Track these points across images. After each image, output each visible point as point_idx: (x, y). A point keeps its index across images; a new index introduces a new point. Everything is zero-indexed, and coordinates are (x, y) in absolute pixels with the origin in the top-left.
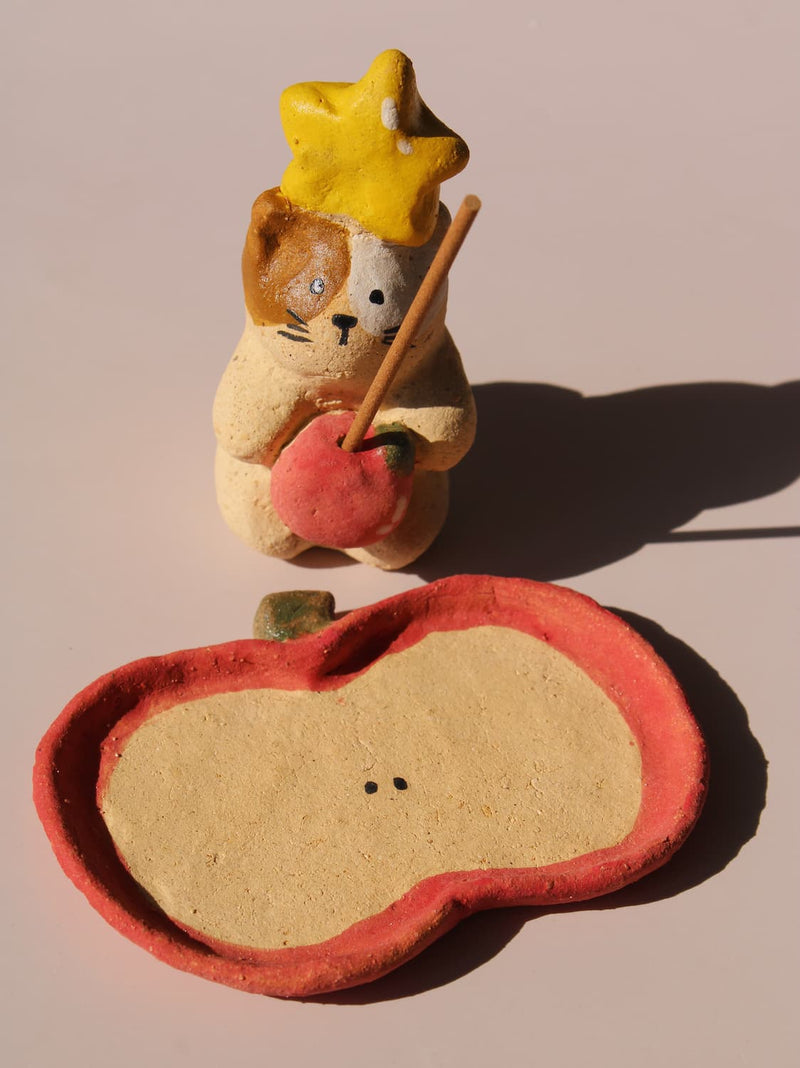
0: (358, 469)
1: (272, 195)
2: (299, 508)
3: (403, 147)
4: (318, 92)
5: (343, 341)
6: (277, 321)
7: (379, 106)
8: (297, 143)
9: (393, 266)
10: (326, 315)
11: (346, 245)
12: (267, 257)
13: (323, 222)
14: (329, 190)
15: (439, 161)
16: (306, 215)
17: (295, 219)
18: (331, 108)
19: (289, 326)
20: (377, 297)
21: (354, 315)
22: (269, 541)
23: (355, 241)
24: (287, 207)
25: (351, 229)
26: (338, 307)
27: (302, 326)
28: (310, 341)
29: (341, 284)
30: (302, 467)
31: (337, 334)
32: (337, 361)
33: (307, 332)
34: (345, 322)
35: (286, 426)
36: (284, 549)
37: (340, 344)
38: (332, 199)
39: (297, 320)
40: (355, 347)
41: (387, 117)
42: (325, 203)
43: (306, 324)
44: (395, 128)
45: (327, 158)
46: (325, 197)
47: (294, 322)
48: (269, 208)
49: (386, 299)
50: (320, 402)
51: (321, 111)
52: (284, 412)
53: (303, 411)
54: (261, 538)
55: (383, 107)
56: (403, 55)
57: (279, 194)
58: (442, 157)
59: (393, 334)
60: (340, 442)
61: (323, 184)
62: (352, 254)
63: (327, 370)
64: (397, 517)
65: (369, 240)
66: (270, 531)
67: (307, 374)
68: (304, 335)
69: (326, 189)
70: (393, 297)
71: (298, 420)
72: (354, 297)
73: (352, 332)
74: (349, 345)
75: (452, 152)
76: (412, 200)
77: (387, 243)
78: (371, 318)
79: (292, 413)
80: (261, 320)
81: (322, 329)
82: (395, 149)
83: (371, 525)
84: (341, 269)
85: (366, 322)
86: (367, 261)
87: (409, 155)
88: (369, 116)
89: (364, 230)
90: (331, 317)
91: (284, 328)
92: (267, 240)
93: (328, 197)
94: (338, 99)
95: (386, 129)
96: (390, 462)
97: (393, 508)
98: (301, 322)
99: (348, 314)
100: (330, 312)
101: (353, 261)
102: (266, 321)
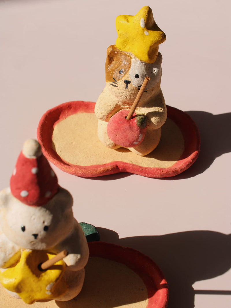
0: (129, 125)
1: (113, 46)
2: (113, 134)
3: (146, 33)
5: (127, 88)
6: (110, 81)
7: (140, 21)
8: (118, 30)
9: (143, 68)
10: (122, 80)
11: (130, 61)
12: (110, 63)
13: (125, 54)
14: (126, 45)
15: (156, 38)
16: (121, 52)
17: (117, 53)
18: (128, 21)
19: (113, 82)
20: (137, 76)
21: (130, 80)
22: (108, 143)
23: (133, 60)
24: (116, 49)
25: (132, 57)
26: (126, 78)
27: (116, 82)
28: (117, 87)
30: (114, 122)
31: (125, 85)
32: (125, 93)
34: (127, 82)
35: (112, 111)
36: (112, 146)
38: (127, 47)
39: (115, 80)
40: (130, 90)
41: (142, 24)
42: (125, 49)
44: (144, 27)
45: (126, 35)
46: (125, 47)
47: (114, 81)
48: (111, 49)
49: (140, 77)
50: (123, 106)
51: (125, 22)
52: (112, 107)
53: (117, 108)
54: (106, 143)
55: (141, 21)
56: (149, 7)
57: (115, 46)
58: (157, 37)
60: (126, 117)
61: (125, 43)
63: (122, 96)
64: (140, 140)
65: (137, 60)
66: (108, 141)
67: (118, 97)
68: (116, 85)
69: (126, 44)
70: (141, 76)
71: (116, 110)
73: (129, 85)
74: (128, 89)
75: (160, 36)
76: (148, 49)
77: (142, 62)
78: (135, 82)
79: (114, 108)
80: (107, 81)
81: (121, 84)
82: (144, 33)
83: (132, 141)
84: (128, 67)
85: (133, 82)
87: (148, 35)
88: (137, 23)
89: (136, 57)
91: (112, 83)
92: (110, 59)
93: (126, 47)
94: (130, 19)
95: (141, 27)
96: (138, 124)
97: (138, 137)
98: (116, 81)
99: (128, 80)
100: (123, 79)
101: (131, 65)
102: (108, 81)
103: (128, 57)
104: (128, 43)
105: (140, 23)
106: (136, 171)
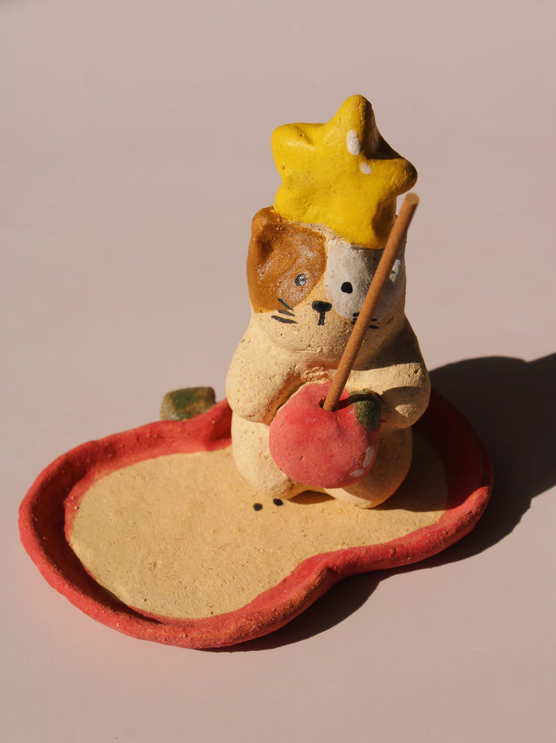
0: (335, 424)
1: (267, 212)
2: (289, 455)
3: (365, 168)
4: (300, 130)
5: (321, 322)
6: (271, 309)
7: (345, 137)
8: (284, 168)
9: (361, 264)
10: (308, 302)
11: (323, 248)
12: (264, 260)
13: (305, 231)
14: (310, 205)
15: (393, 179)
16: (292, 226)
17: (284, 229)
18: (308, 140)
19: (280, 312)
20: (347, 288)
21: (329, 301)
23: (330, 245)
24: (278, 220)
25: (327, 236)
26: (317, 295)
27: (289, 311)
28: (295, 322)
29: (319, 278)
30: (292, 422)
31: (316, 316)
32: (317, 339)
33: (293, 315)
34: (322, 307)
35: (281, 392)
36: (282, 491)
37: (319, 324)
38: (312, 212)
39: (286, 306)
40: (330, 327)
41: (352, 144)
42: (307, 215)
43: (292, 309)
44: (357, 153)
45: (307, 179)
46: (306, 210)
47: (283, 308)
48: (265, 221)
49: (354, 288)
50: (307, 374)
51: (302, 144)
52: (278, 381)
53: (292, 381)
54: (264, 482)
55: (348, 137)
56: (364, 98)
57: (272, 211)
58: (395, 176)
60: (321, 404)
61: (304, 200)
62: (327, 255)
63: (309, 346)
64: (366, 463)
65: (341, 244)
67: (295, 350)
68: (291, 318)
69: (307, 204)
70: (359, 287)
71: (290, 388)
72: (329, 288)
73: (327, 314)
74: (326, 325)
75: (403, 172)
76: (373, 211)
77: (355, 247)
78: (342, 305)
79: (285, 382)
80: (260, 308)
81: (304, 313)
82: (358, 170)
83: (346, 469)
84: (320, 266)
85: (338, 307)
86: (340, 260)
87: (369, 175)
88: (336, 145)
89: (338, 235)
90: (311, 303)
91: (276, 313)
92: (263, 246)
93: (308, 211)
94: (314, 134)
95: (350, 154)
96: (361, 418)
97: (364, 454)
98: (290, 308)
99: (325, 301)
100: (311, 299)
101: (328, 260)
102: (263, 309)
103: (314, 239)
104: (312, 199)
105: (345, 145)
106: (382, 560)
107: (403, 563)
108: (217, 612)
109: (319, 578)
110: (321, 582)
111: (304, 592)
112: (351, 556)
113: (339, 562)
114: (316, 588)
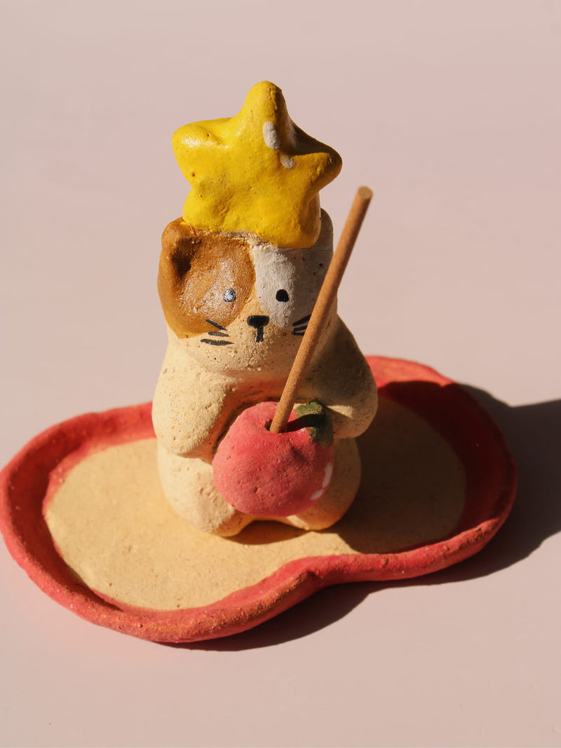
1: (177, 225)
3: (286, 163)
4: (205, 130)
5: (260, 338)
6: (199, 331)
7: (261, 131)
8: (194, 175)
10: (242, 319)
11: (248, 255)
12: (181, 278)
13: (225, 240)
14: (227, 212)
15: (319, 169)
16: (210, 236)
17: (200, 242)
18: (217, 140)
19: (211, 334)
20: (282, 296)
21: (265, 314)
23: (255, 252)
24: (192, 232)
25: (250, 242)
26: (250, 309)
27: (222, 331)
28: (230, 343)
29: (250, 290)
31: (254, 333)
32: (257, 357)
33: (227, 336)
34: (258, 322)
37: (258, 341)
38: (230, 219)
39: (217, 327)
41: (269, 139)
42: (225, 223)
43: (224, 329)
44: (276, 148)
45: (222, 183)
46: (224, 217)
47: (214, 329)
48: (177, 236)
49: (290, 296)
51: (210, 143)
52: (215, 409)
55: (264, 132)
56: (273, 84)
57: (183, 223)
58: (321, 165)
59: (304, 325)
60: (268, 426)
61: (221, 206)
62: (254, 263)
65: (267, 249)
68: (225, 339)
69: (224, 211)
72: (263, 298)
73: (266, 329)
74: (266, 341)
77: (283, 249)
78: (280, 315)
79: (222, 409)
80: (185, 333)
81: (239, 331)
82: (280, 165)
85: (276, 319)
86: (268, 266)
87: (292, 169)
88: (253, 140)
89: (262, 241)
90: (246, 320)
91: (206, 336)
92: (179, 264)
93: (226, 218)
95: (269, 149)
96: (313, 435)
98: (221, 328)
99: (260, 314)
100: (244, 315)
101: (256, 269)
102: (189, 334)
104: (229, 204)
105: (263, 139)
106: (372, 570)
107: (396, 576)
108: (184, 606)
109: (297, 581)
110: (299, 586)
111: (277, 595)
112: (337, 562)
113: (323, 566)
114: (291, 592)
